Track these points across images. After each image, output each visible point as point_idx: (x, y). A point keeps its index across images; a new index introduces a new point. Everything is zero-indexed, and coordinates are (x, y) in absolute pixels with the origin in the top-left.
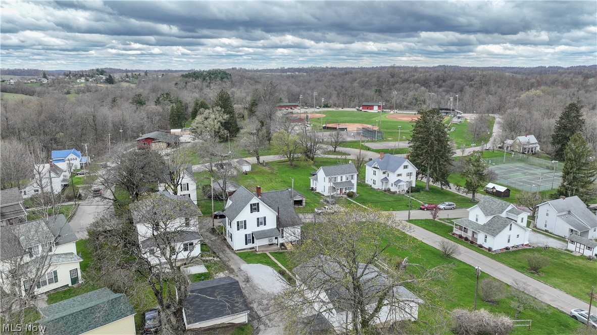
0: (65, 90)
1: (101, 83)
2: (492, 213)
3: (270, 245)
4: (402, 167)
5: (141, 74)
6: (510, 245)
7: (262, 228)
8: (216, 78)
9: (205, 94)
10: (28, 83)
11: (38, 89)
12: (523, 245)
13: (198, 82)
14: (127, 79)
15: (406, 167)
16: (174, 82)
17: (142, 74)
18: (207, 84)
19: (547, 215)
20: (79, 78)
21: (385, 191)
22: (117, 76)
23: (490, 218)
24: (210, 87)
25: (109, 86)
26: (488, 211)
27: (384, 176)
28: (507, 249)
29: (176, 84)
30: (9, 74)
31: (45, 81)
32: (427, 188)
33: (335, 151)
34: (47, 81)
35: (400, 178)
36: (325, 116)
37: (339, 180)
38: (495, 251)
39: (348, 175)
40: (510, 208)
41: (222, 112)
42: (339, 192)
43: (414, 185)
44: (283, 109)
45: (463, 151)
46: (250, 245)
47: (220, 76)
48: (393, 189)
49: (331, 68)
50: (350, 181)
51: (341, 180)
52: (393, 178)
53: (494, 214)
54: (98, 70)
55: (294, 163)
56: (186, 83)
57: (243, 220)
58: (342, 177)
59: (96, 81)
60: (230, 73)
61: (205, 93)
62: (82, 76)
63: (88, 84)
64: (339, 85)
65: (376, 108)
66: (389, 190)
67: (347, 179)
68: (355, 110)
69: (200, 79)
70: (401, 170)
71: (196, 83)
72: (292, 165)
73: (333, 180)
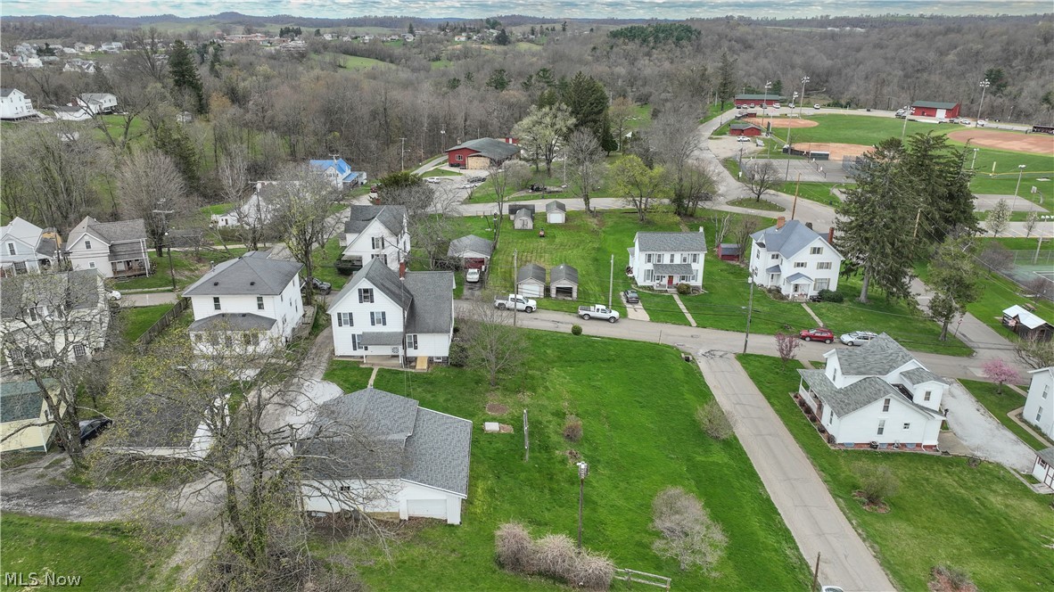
0: (433, 55)
1: (489, 43)
2: (863, 370)
3: (393, 356)
4: (808, 249)
5: (556, 28)
6: (880, 440)
7: (379, 328)
8: (666, 38)
9: (639, 69)
10: (387, 41)
11: (398, 51)
12: (919, 445)
13: (632, 46)
14: (531, 37)
15: (816, 251)
16: (592, 46)
17: (558, 27)
18: (646, 49)
19: (1045, 395)
20: (458, 35)
21: (770, 291)
22: (517, 32)
23: (854, 379)
24: (650, 56)
25: (500, 48)
26: (855, 365)
27: (775, 262)
28: (873, 445)
29: (594, 48)
30: (376, 25)
31: (410, 38)
32: (862, 298)
33: (758, 201)
34: (413, 38)
35: (800, 270)
36: (816, 124)
37: (666, 260)
38: (843, 444)
39: (685, 254)
40: (910, 366)
41: (567, 113)
42: (665, 281)
43: (833, 288)
44: (745, 106)
45: (1030, 228)
46: (360, 352)
47: (675, 34)
48: (787, 290)
49: (932, 18)
50: (689, 265)
51: (672, 261)
52: (788, 269)
53: (864, 374)
54: (488, 21)
55: (648, 216)
56: (612, 47)
57: (348, 311)
58: (672, 256)
59: (482, 40)
60: (699, 28)
61: (640, 66)
62: (463, 30)
63: (469, 44)
64: (914, 58)
65: (941, 114)
66: (778, 290)
67: (685, 260)
68: (892, 115)
69: (636, 41)
70: (804, 255)
71: (628, 47)
72: (642, 220)
73: (654, 259)
